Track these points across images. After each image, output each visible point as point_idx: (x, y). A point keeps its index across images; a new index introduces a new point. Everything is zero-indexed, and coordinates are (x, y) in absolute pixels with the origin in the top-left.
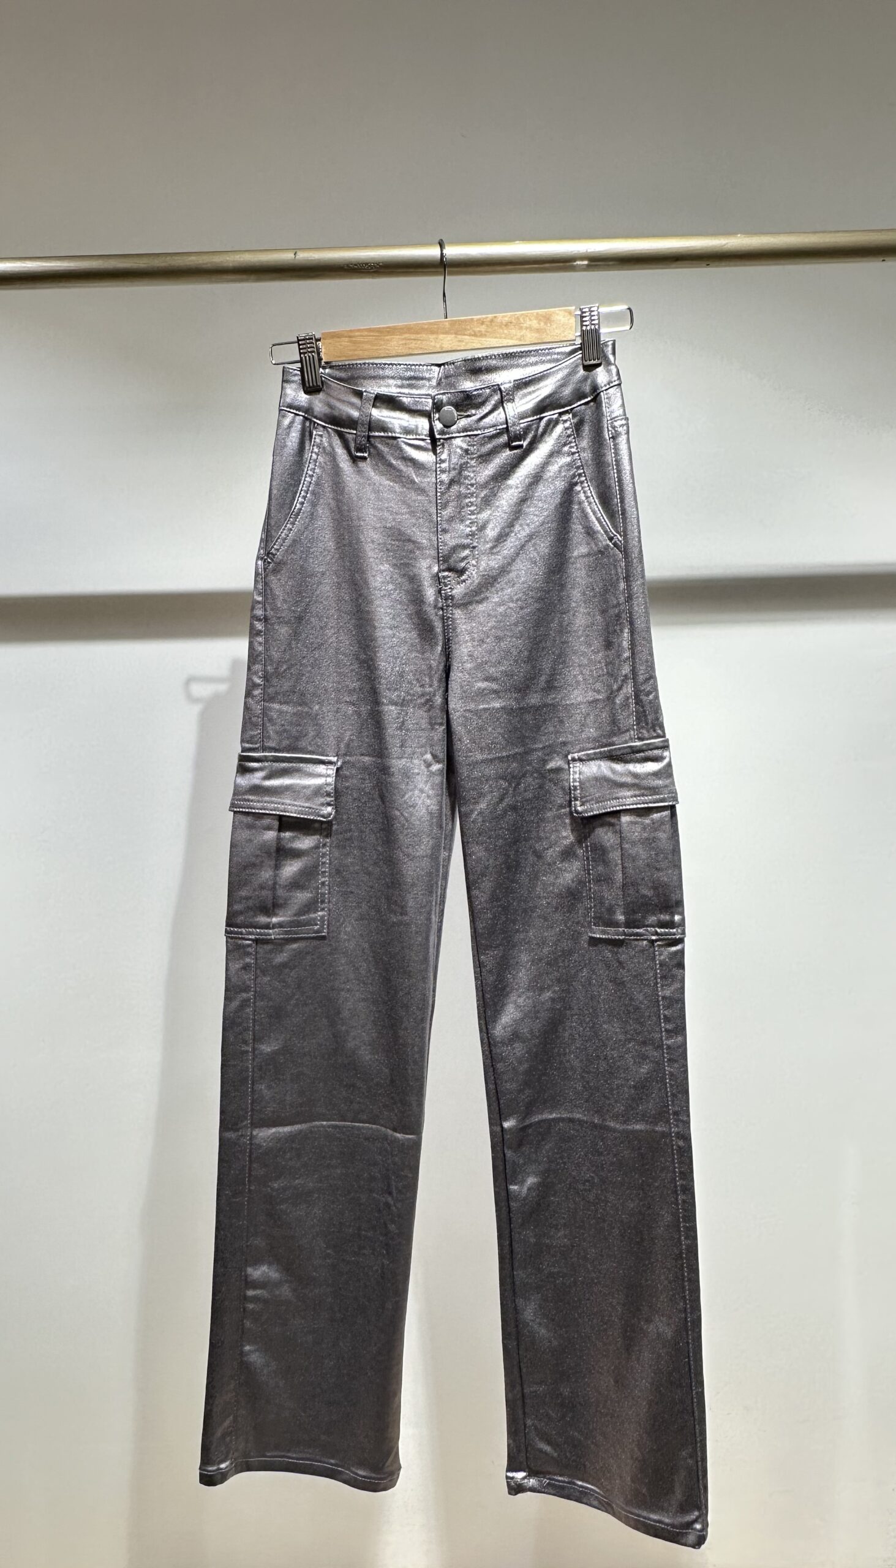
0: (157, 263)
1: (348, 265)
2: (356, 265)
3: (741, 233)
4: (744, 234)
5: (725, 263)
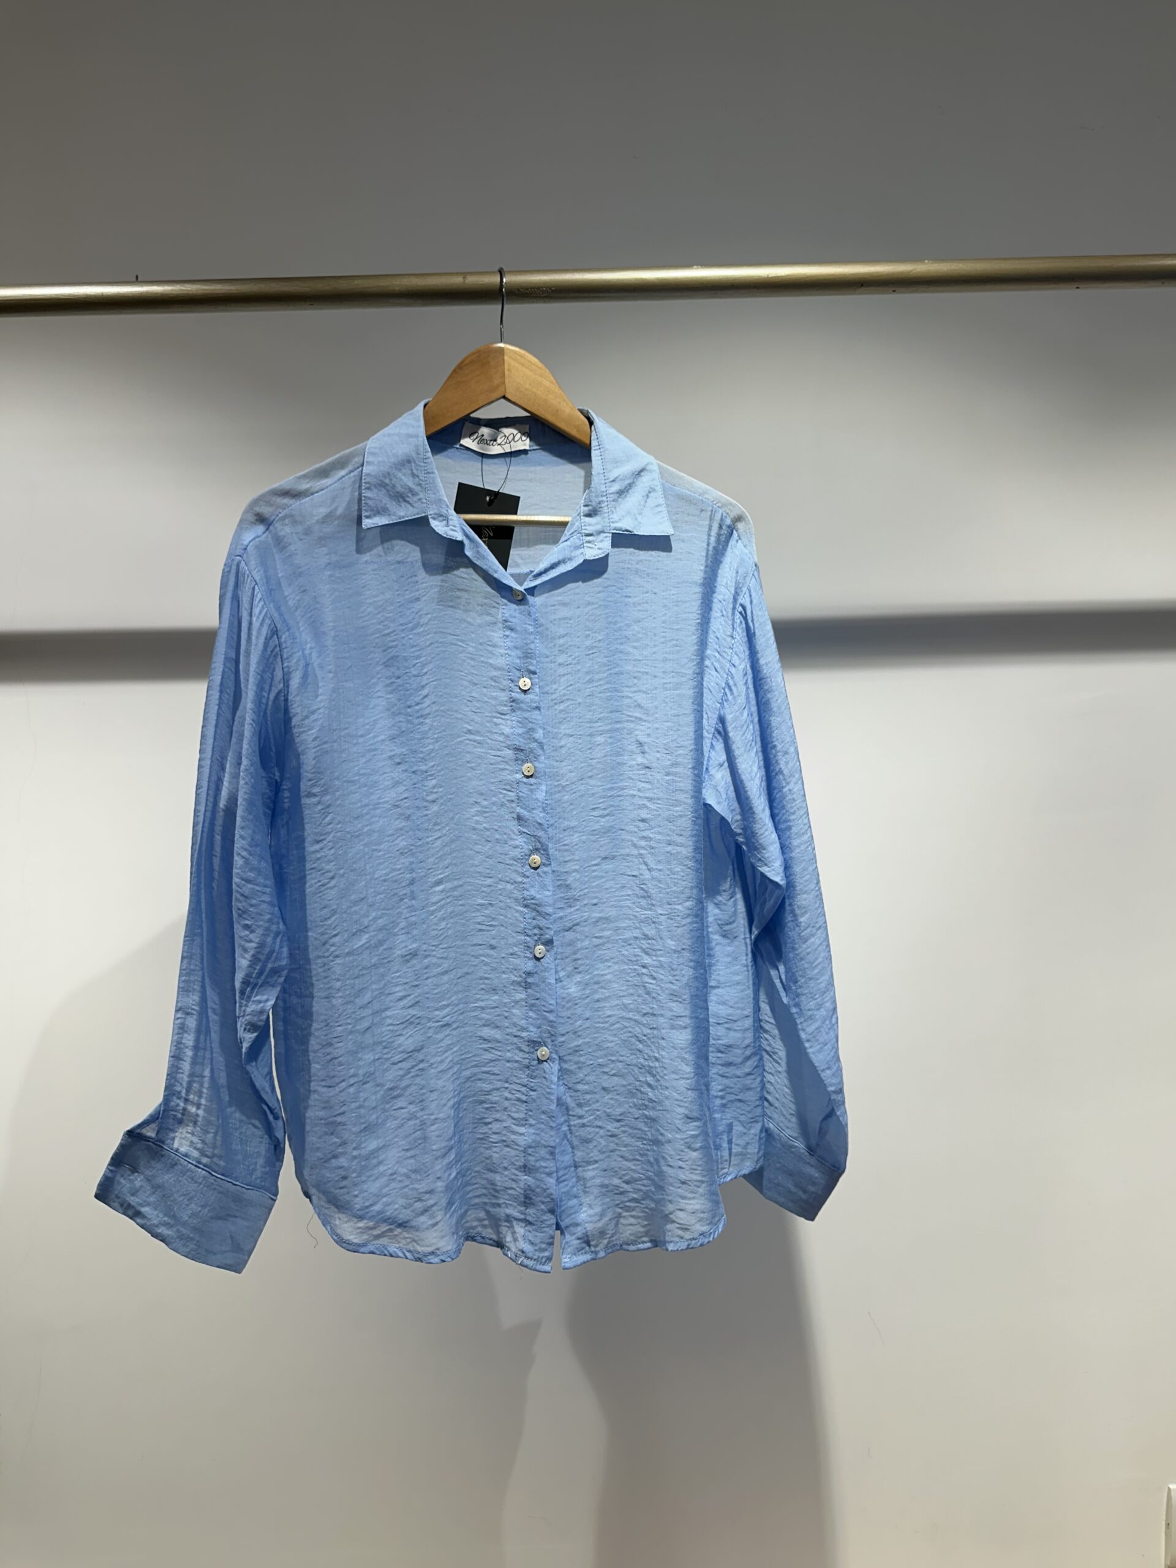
0: (321, 287)
1: (518, 290)
3: (929, 260)
4: (932, 261)
5: (914, 289)
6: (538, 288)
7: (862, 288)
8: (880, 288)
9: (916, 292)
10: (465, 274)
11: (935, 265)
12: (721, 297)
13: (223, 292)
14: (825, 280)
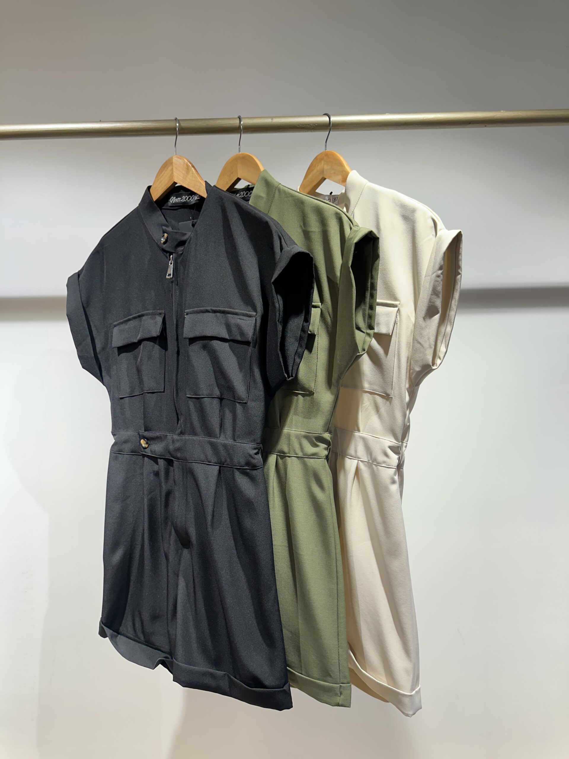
1: (299, 125)
2: (303, 125)
3: (503, 110)
4: (505, 110)
5: (496, 125)
6: (309, 124)
7: (471, 125)
8: (478, 125)
9: (497, 126)
10: (272, 118)
11: (507, 113)
12: (399, 129)
13: (152, 126)
14: (452, 120)
